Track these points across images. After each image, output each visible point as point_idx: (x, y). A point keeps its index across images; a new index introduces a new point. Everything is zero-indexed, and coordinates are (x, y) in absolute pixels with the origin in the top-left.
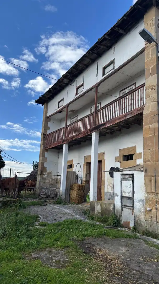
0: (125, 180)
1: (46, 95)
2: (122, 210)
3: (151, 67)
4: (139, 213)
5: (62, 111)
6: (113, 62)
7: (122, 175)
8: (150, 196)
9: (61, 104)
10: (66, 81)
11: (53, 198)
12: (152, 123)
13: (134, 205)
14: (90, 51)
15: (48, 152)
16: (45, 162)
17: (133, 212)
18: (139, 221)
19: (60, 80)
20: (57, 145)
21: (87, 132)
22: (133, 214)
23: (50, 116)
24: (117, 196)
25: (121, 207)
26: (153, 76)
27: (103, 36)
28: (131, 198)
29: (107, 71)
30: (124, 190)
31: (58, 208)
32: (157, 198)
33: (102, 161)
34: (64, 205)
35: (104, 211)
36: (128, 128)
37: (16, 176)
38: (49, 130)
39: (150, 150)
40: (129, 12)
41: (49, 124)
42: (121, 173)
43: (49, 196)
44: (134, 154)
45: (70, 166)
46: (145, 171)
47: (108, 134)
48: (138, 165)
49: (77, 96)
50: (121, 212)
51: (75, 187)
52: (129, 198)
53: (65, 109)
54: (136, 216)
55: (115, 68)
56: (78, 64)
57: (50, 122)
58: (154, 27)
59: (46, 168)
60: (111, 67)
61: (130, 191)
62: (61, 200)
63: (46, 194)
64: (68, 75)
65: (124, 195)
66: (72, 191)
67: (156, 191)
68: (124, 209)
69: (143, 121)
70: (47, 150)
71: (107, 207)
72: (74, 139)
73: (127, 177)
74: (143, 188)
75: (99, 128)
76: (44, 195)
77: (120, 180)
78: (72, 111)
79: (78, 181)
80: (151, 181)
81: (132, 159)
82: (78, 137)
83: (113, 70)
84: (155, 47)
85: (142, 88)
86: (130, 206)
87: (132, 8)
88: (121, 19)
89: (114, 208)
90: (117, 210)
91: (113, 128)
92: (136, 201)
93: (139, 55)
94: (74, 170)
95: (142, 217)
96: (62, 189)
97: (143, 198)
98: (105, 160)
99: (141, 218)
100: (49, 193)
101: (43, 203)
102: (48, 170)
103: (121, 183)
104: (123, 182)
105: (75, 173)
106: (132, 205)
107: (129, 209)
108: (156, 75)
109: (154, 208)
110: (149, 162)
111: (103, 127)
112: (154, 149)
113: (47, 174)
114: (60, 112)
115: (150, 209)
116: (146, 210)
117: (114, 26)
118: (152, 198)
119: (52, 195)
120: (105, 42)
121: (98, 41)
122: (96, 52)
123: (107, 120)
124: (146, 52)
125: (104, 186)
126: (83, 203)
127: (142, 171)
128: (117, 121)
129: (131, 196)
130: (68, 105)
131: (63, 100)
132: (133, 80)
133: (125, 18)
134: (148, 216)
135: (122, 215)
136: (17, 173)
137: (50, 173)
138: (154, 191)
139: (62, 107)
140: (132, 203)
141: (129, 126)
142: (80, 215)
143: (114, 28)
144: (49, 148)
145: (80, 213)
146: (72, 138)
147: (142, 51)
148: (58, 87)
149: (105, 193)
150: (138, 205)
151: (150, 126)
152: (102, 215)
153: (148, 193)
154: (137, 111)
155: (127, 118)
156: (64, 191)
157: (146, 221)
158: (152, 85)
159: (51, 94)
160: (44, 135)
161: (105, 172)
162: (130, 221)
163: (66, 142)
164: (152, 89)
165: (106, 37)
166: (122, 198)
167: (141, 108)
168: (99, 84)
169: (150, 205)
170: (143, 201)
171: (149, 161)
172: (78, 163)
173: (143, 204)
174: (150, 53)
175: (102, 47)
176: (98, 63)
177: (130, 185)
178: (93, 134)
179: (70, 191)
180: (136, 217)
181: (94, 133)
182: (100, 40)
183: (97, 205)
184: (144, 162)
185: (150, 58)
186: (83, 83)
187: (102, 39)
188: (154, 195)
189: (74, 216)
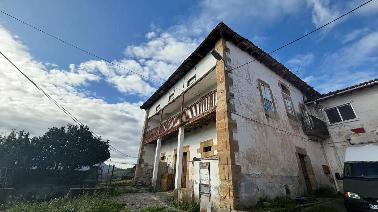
0: (203, 169)
1: (148, 102)
2: (200, 197)
3: (221, 77)
4: (215, 200)
5: (159, 114)
6: (194, 77)
7: (201, 163)
8: (224, 183)
9: (158, 108)
10: (162, 91)
11: (147, 186)
12: (223, 119)
13: (210, 192)
14: (179, 70)
15: (147, 146)
16: (143, 155)
17: (210, 199)
18: (215, 208)
19: (158, 91)
20: (153, 140)
21: (176, 129)
22: (209, 201)
23: (150, 118)
24: (196, 183)
25: (200, 194)
26: (222, 83)
27: (187, 59)
28: (207, 185)
29: (191, 83)
30: (202, 178)
31: (148, 195)
32: (230, 185)
33: (188, 152)
34: (154, 192)
35: (185, 198)
36: (207, 125)
37: (114, 166)
38: (149, 128)
39: (222, 140)
40: (204, 42)
41: (149, 124)
42: (200, 162)
43: (145, 184)
44: (212, 146)
45: (163, 158)
46: (219, 159)
47: (192, 130)
48: (215, 155)
49: (170, 101)
50: (200, 199)
51: (166, 175)
52: (206, 185)
53: (161, 112)
54: (213, 203)
55: (196, 81)
56: (170, 79)
57: (150, 122)
58: (222, 50)
59: (144, 159)
60: (194, 80)
61: (207, 179)
62: (152, 187)
63: (142, 182)
64: (164, 87)
65: (202, 182)
66: (162, 180)
67: (229, 178)
68: (202, 196)
69: (216, 117)
70: (146, 145)
71: (188, 194)
72: (165, 134)
73: (204, 165)
74: (218, 175)
75: (184, 125)
76: (140, 183)
77: (199, 168)
78: (167, 114)
79: (169, 171)
80: (224, 169)
81: (210, 150)
82: (168, 132)
83: (195, 82)
84: (223, 63)
85: (215, 93)
86: (207, 194)
87: (206, 39)
88: (199, 46)
89: (193, 195)
90: (197, 197)
91: (195, 125)
92: (212, 188)
93: (212, 70)
94: (165, 161)
95: (218, 204)
96: (154, 178)
97: (218, 185)
98: (189, 152)
99: (216, 205)
100: (145, 182)
101: (136, 191)
102: (145, 161)
103: (200, 171)
104: (201, 170)
105: (166, 163)
106: (208, 192)
107: (206, 196)
108: (224, 82)
109: (228, 196)
110: (222, 152)
111: (187, 124)
112: (226, 140)
113: (144, 165)
114: (157, 114)
115: (224, 196)
116: (220, 197)
117: (195, 52)
118: (226, 185)
119: (147, 184)
120: (189, 63)
121: (184, 62)
122: (183, 70)
123: (190, 118)
124: (217, 67)
125: (189, 175)
126: (171, 191)
127: (217, 160)
128: (197, 119)
129: (208, 183)
130: (163, 109)
131: (160, 105)
132: (210, 90)
133: (202, 46)
134: (223, 204)
135: (200, 202)
136: (115, 163)
137: (147, 164)
138: (227, 178)
139: (159, 110)
140: (209, 191)
141: (208, 124)
142: (165, 202)
143: (194, 53)
144: (147, 143)
145: (166, 200)
146: (164, 134)
147: (214, 68)
148: (156, 96)
149: (189, 181)
150: (214, 192)
151: (222, 121)
152: (184, 202)
153: (222, 180)
154: (212, 110)
155: (204, 115)
156: (156, 180)
157: (221, 208)
158: (222, 89)
159: (152, 102)
160: (144, 133)
161: (190, 162)
162: (207, 208)
163: (159, 137)
164: (222, 93)
165: (189, 59)
166: (200, 185)
167: (214, 107)
168: (185, 92)
169: (224, 192)
170: (218, 188)
171: (222, 150)
172: (169, 155)
173: (218, 191)
174: (220, 68)
175: (187, 66)
176: (184, 78)
177: (207, 172)
178: (179, 129)
179: (161, 179)
180: (212, 205)
181: (181, 129)
182: (185, 61)
183: (180, 192)
184: (218, 151)
185: (220, 71)
186: (174, 92)
187: (186, 61)
188: (227, 182)
189: (159, 203)
